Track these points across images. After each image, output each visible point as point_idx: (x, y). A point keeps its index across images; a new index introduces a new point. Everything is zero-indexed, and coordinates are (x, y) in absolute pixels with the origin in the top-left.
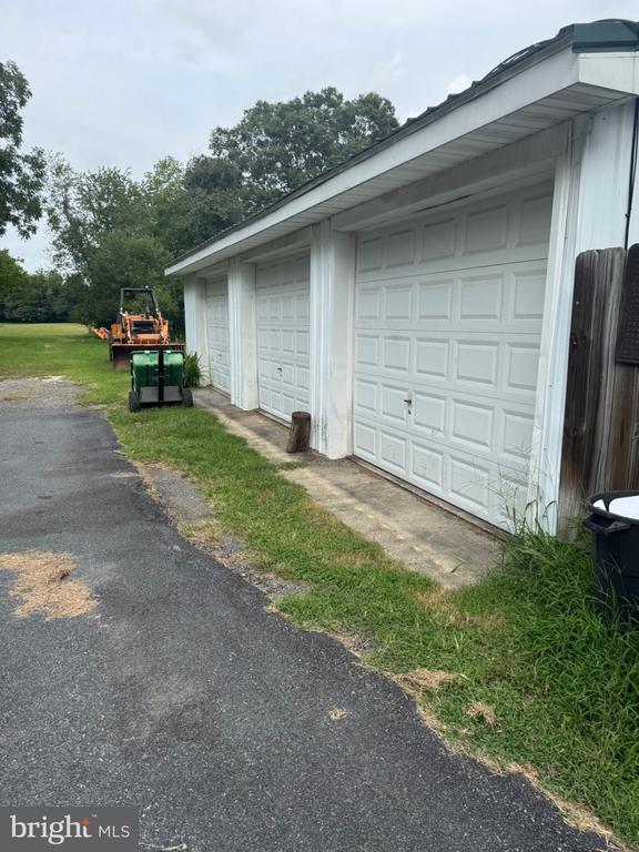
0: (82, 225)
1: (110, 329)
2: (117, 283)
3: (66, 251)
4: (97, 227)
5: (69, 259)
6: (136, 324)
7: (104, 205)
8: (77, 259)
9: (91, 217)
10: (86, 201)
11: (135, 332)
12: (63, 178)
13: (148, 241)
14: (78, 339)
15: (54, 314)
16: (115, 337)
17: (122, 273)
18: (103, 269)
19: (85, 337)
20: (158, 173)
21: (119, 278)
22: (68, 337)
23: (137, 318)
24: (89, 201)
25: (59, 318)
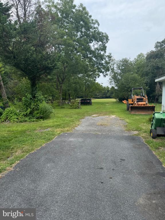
0: (117, 73)
1: (128, 101)
2: (126, 88)
3: (113, 80)
4: (121, 74)
5: (113, 82)
6: (137, 99)
7: (123, 68)
8: (115, 82)
9: (119, 71)
10: (119, 68)
11: (138, 102)
12: (113, 62)
13: (136, 75)
14: (114, 103)
15: (107, 97)
16: (129, 103)
17: (128, 85)
18: (122, 84)
19: (116, 102)
20: (138, 58)
21: (127, 86)
22: (111, 102)
23: (138, 97)
24: (119, 67)
25: (108, 97)
